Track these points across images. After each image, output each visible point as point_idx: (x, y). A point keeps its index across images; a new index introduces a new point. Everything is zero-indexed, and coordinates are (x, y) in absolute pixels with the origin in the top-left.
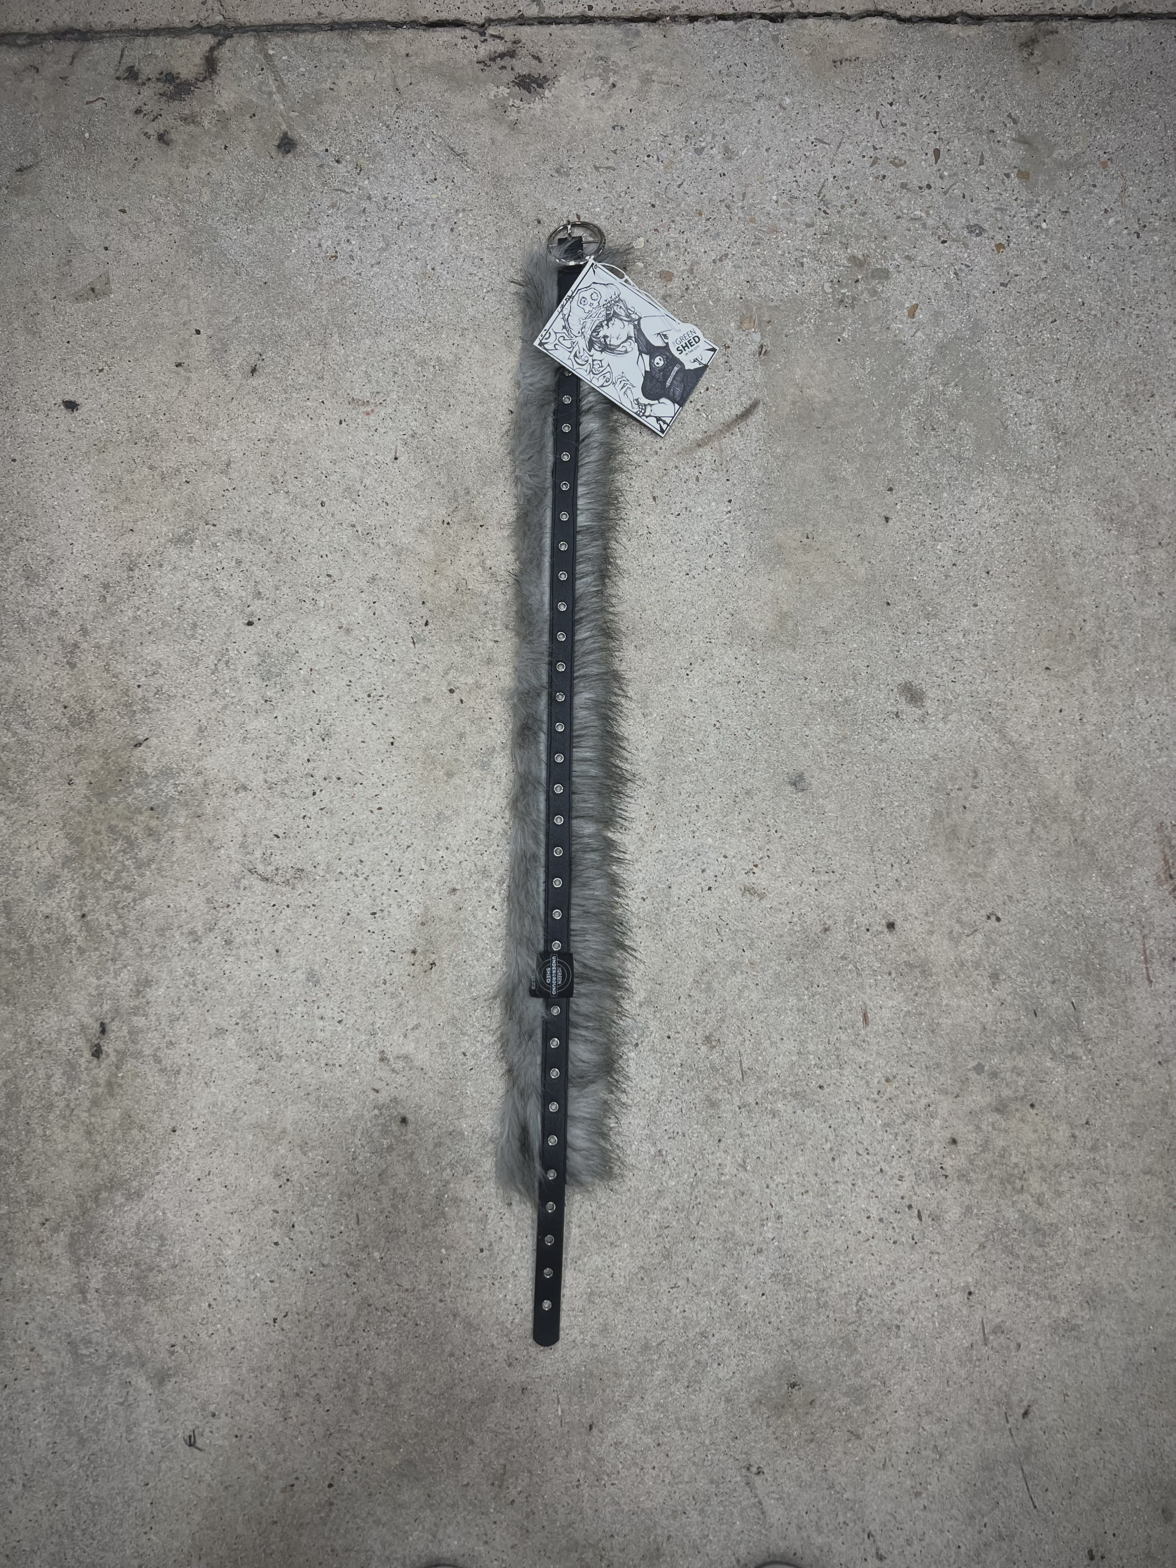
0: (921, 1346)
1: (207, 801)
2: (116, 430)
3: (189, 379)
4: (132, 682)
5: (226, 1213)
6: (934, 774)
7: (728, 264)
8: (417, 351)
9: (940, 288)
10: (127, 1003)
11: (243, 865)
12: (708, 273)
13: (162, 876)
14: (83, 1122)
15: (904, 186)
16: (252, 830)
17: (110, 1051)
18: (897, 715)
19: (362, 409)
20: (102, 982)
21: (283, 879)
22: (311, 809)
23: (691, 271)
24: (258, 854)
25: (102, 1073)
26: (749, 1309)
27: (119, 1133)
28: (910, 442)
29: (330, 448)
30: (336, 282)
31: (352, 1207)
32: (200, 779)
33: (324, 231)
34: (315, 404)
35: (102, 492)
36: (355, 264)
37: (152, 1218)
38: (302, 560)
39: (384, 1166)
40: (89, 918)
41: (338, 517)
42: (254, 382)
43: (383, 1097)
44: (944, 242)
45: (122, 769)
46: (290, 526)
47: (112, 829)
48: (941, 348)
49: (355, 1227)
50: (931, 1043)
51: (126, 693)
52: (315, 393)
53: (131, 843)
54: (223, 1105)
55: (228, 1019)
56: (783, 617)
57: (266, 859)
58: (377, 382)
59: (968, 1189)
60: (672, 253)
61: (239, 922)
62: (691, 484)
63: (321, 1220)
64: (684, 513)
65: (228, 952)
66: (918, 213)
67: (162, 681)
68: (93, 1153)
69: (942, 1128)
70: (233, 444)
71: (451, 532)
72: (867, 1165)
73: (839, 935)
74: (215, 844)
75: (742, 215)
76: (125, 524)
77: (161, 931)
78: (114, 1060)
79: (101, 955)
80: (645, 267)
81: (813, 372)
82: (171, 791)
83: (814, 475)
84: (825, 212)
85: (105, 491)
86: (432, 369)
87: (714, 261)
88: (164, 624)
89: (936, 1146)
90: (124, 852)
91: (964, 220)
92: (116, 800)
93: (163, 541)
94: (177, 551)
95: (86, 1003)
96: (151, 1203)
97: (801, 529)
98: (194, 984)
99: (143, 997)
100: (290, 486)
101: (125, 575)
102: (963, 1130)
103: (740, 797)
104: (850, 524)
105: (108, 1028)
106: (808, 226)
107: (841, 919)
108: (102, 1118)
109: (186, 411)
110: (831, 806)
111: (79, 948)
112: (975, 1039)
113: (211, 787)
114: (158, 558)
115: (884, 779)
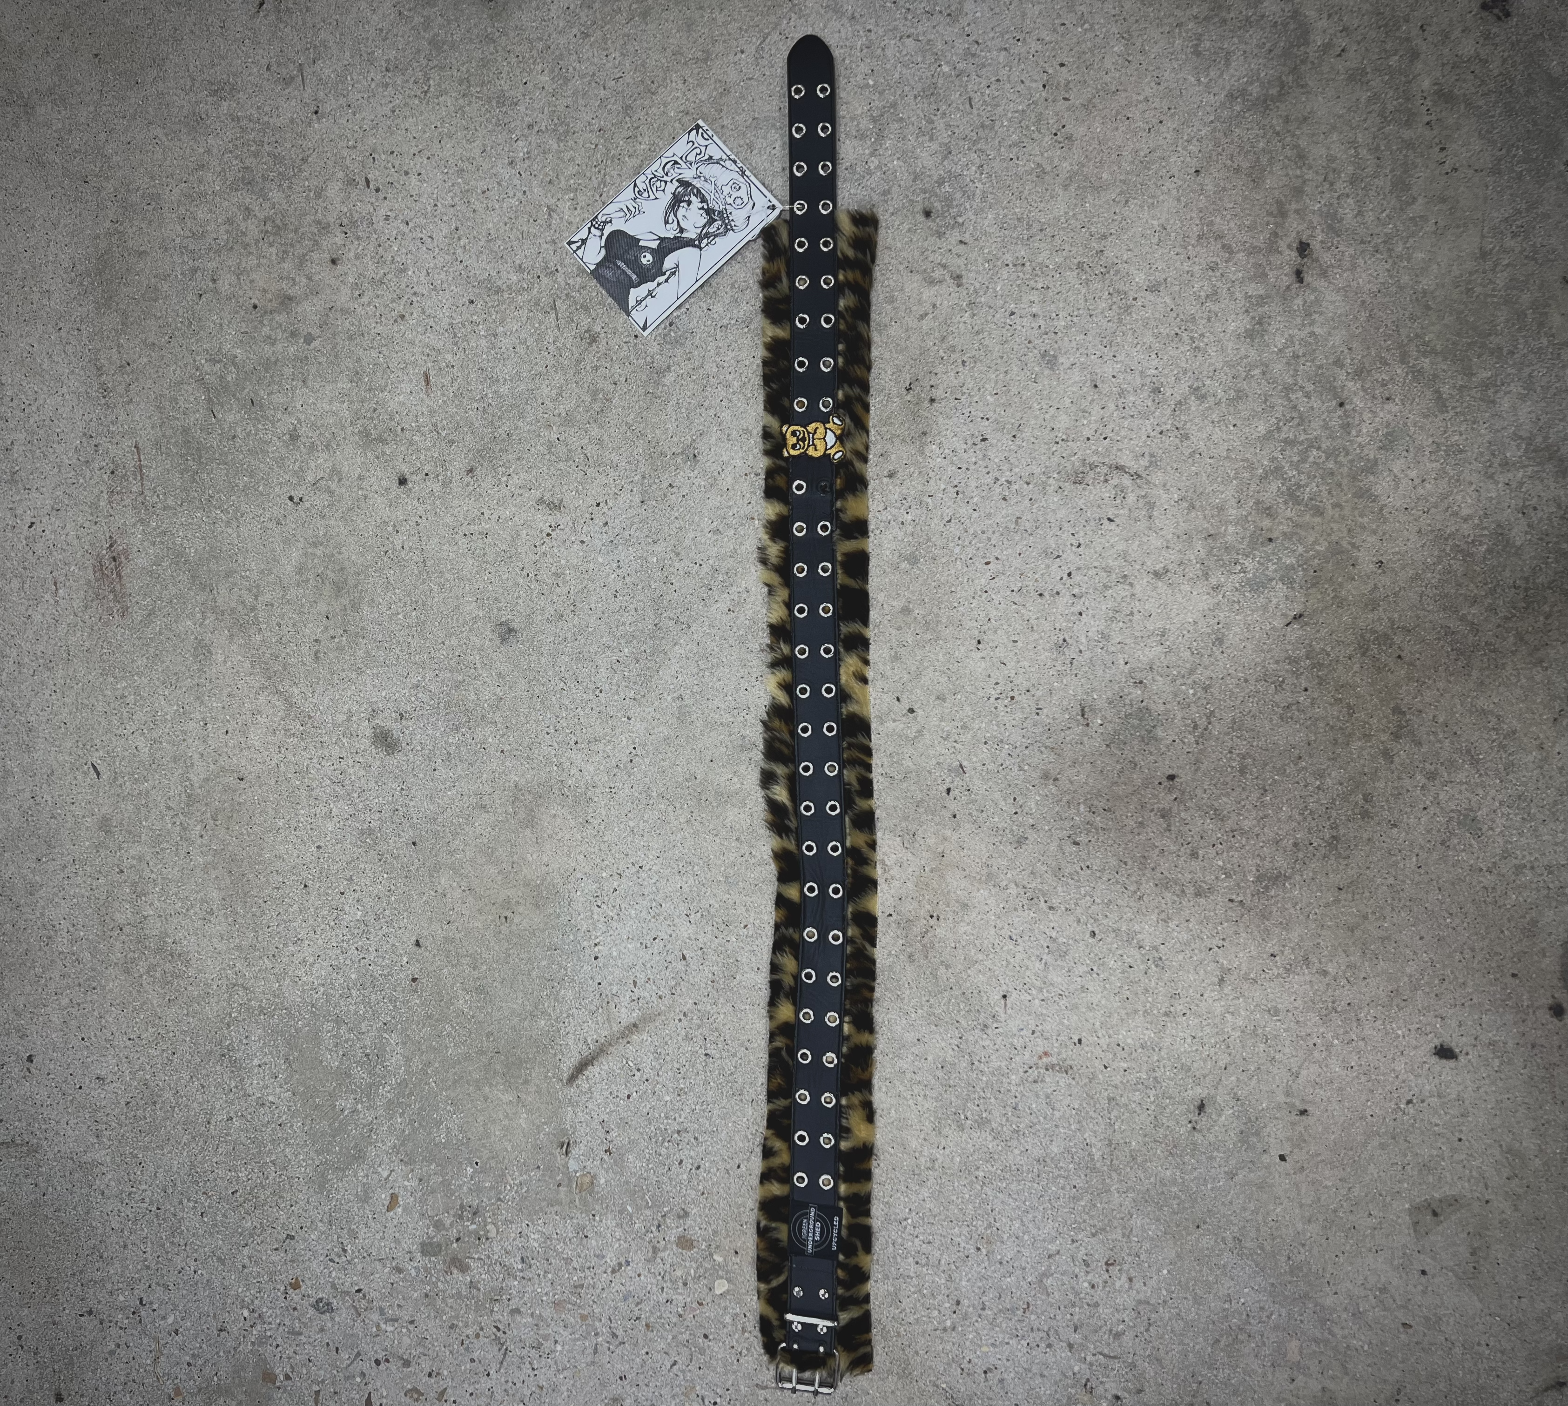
0: (365, 55)
1: (1203, 554)
2: (1379, 1022)
3: (1287, 1094)
4: (1316, 695)
5: (1125, 90)
6: (360, 653)
7: (611, 1259)
8: (990, 1138)
9: (362, 1233)
10: (1273, 308)
11: (1148, 482)
12: (634, 1247)
13: (1247, 460)
14: (1310, 167)
15: (407, 1364)
16: (1142, 525)
17: (1287, 252)
18: (401, 714)
19: (1054, 1060)
20: (1308, 330)
21: (1098, 470)
22: (1072, 557)
23: (655, 1250)
24: (1131, 498)
25: (1294, 227)
26: (539, 68)
27: (1264, 161)
28: (393, 1039)
29: (1090, 1007)
30: (1103, 1229)
31: (979, 115)
32: (1214, 581)
33: (1127, 1300)
34: (1115, 1065)
35: (1388, 938)
36: (1081, 1255)
37: (1212, 74)
38: (1113, 862)
39: (945, 163)
40: (1334, 403)
41: (1072, 918)
42: (1199, 1092)
43: (954, 236)
44: (359, 1291)
45: (1314, 585)
46: (1132, 904)
47: (1319, 512)
48: (359, 1156)
49: (972, 94)
50: (359, 360)
51: (1321, 681)
52: (1117, 1079)
53: (1292, 496)
54: (1142, 207)
55: (1146, 303)
56: (530, 822)
57: (1121, 491)
58: (1037, 1096)
59: (319, 216)
60: (679, 1273)
61: (1145, 416)
62: (641, 978)
63: (1013, 97)
64: (648, 940)
65: (1154, 379)
66: (390, 1329)
67: (1277, 698)
68: (1293, 136)
69: (346, 274)
70: (1218, 1008)
71: (928, 907)
72: (422, 227)
73: (458, 465)
74: (1185, 505)
75: (597, 1324)
76: (1350, 896)
77: (1240, 396)
78: (1280, 242)
79: (1313, 361)
80: (711, 1255)
81: (506, 1122)
82: (1248, 563)
83: (501, 993)
84: (498, 1329)
85: (1383, 939)
86: (969, 1114)
87: (628, 1263)
88: (1282, 771)
89: (351, 255)
90: (1299, 486)
91: (337, 1319)
92: (1318, 548)
93: (1298, 877)
94: (1277, 865)
95: (1324, 304)
96: (1215, 90)
97: (514, 928)
98: (1192, 338)
99: (1253, 318)
100: (1138, 956)
101: (1342, 831)
102: (324, 274)
103: (568, 611)
104: (458, 936)
105: (1294, 277)
106: (517, 1311)
107: (454, 484)
108: (1287, 175)
109: (1287, 1050)
110: (470, 607)
111: (1342, 366)
112: (313, 370)
113: (1200, 573)
114: (1301, 855)
115: (414, 643)
